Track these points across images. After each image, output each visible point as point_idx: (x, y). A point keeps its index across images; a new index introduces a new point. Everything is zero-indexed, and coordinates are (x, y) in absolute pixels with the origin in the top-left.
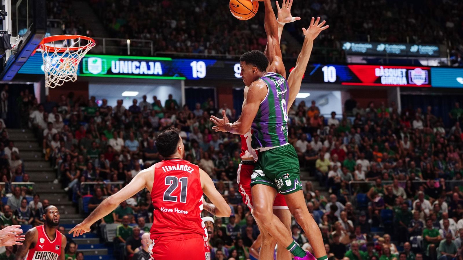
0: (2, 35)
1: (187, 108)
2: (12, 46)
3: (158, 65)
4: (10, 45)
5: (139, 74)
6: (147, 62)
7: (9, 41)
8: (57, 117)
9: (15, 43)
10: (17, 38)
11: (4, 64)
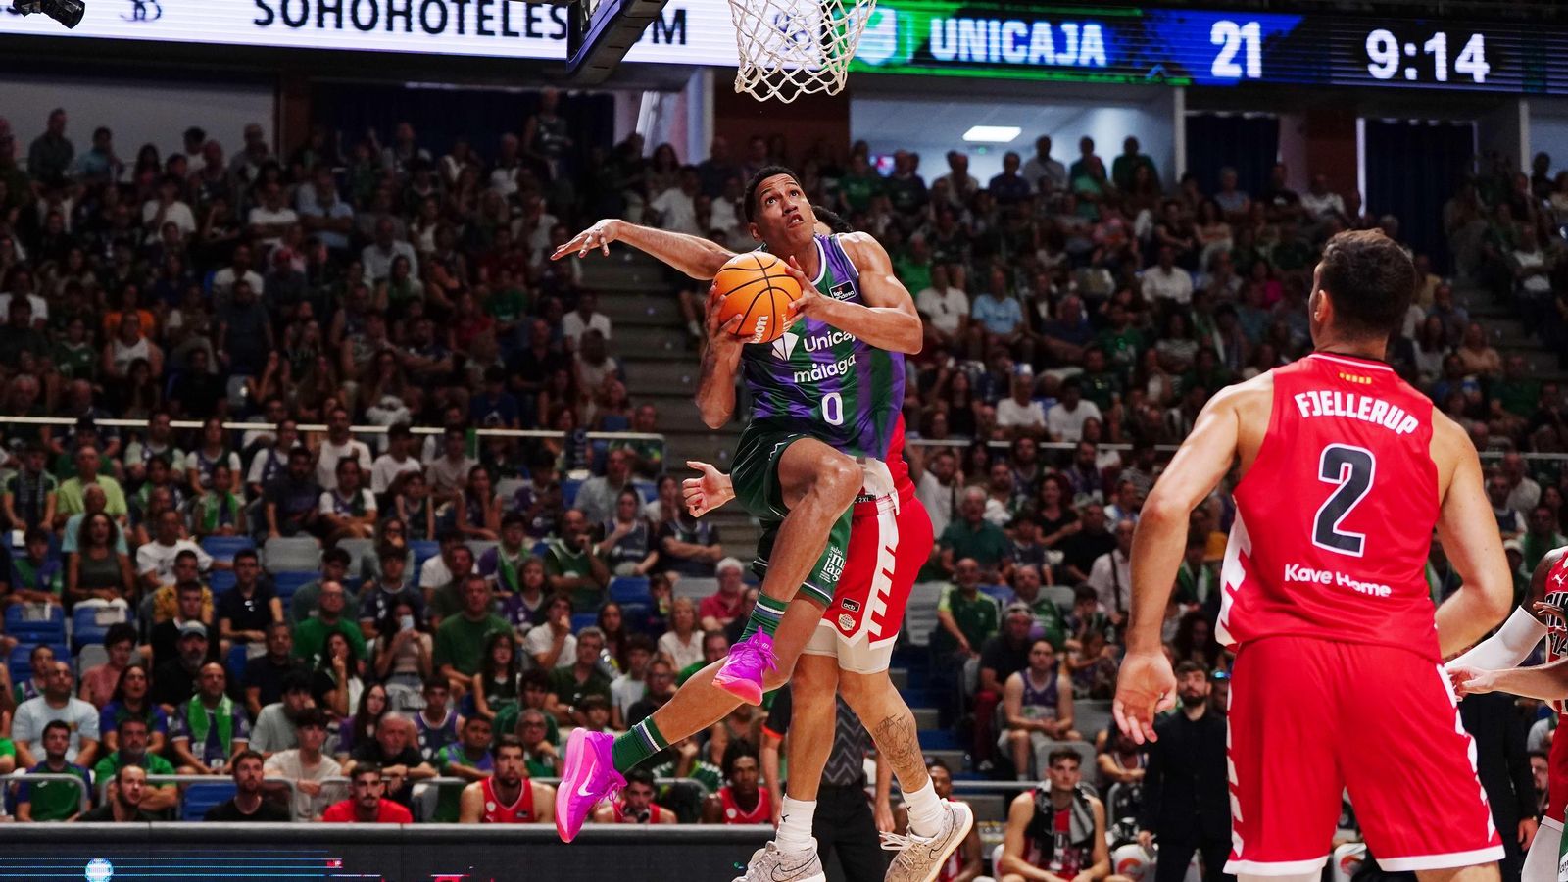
3: (1093, 31)
5: (1025, 66)
6: (1056, 24)
8: (742, 211)
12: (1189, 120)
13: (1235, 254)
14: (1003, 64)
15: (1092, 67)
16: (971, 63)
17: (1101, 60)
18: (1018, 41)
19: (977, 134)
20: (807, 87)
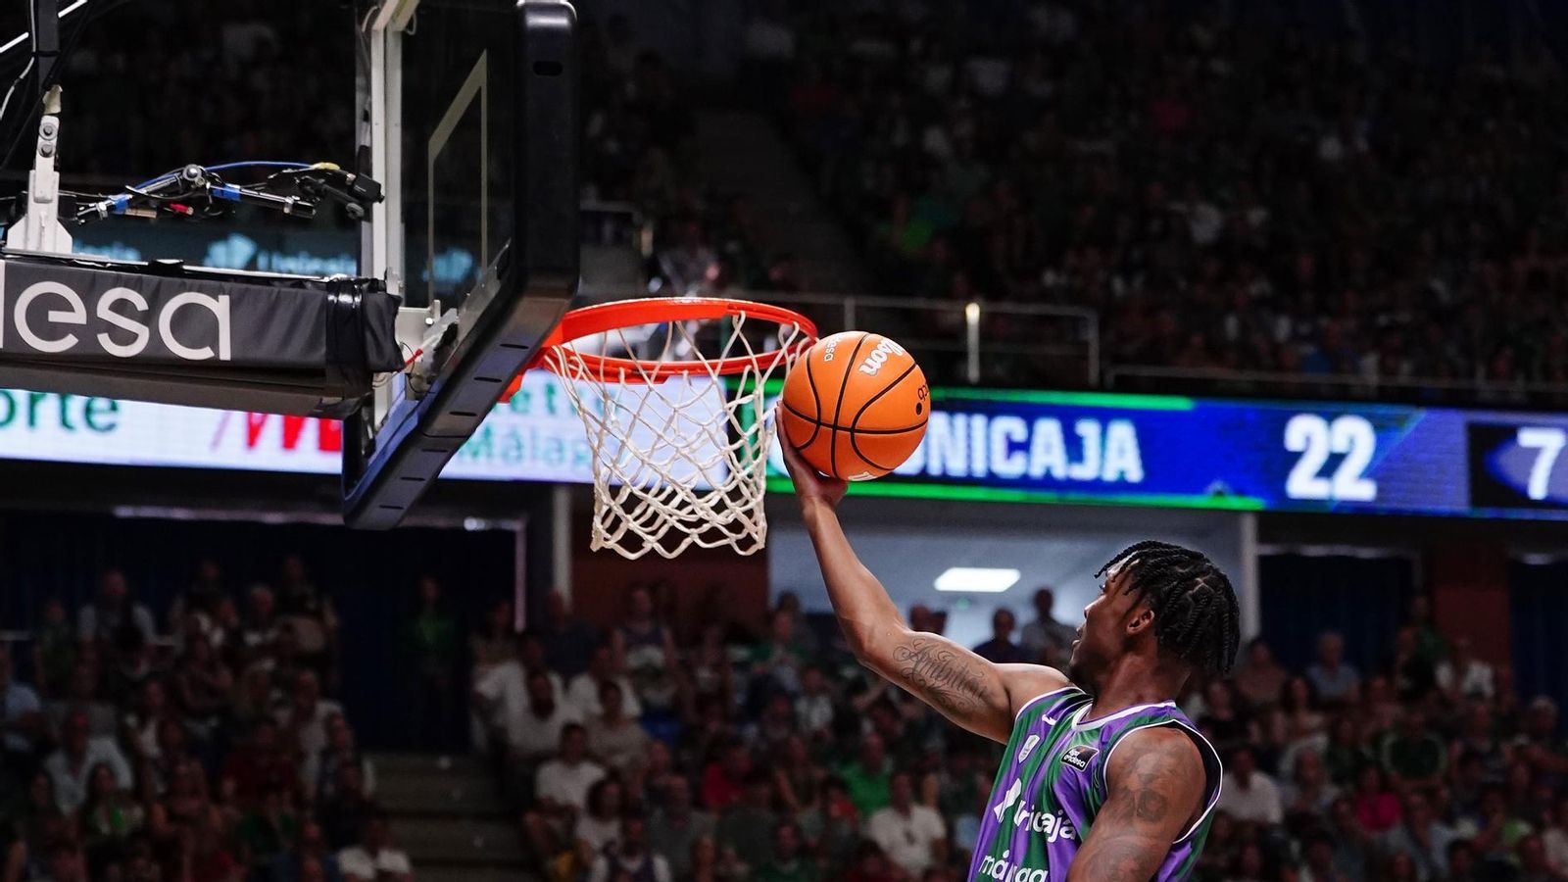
0: (358, 300)
1: (1263, 652)
2: (407, 355)
3: (1123, 433)
4: (398, 350)
5: (1024, 482)
6: (1068, 418)
7: (389, 333)
8: (608, 693)
9: (422, 339)
10: (431, 314)
11: (364, 443)
12: (1263, 562)
13: (1331, 756)
14: (992, 480)
15: (1122, 485)
16: (945, 479)
17: (1135, 474)
18: (1013, 447)
19: (955, 580)
20: (702, 537)
